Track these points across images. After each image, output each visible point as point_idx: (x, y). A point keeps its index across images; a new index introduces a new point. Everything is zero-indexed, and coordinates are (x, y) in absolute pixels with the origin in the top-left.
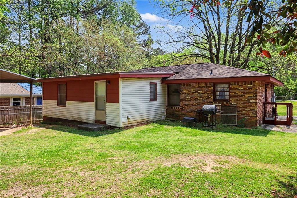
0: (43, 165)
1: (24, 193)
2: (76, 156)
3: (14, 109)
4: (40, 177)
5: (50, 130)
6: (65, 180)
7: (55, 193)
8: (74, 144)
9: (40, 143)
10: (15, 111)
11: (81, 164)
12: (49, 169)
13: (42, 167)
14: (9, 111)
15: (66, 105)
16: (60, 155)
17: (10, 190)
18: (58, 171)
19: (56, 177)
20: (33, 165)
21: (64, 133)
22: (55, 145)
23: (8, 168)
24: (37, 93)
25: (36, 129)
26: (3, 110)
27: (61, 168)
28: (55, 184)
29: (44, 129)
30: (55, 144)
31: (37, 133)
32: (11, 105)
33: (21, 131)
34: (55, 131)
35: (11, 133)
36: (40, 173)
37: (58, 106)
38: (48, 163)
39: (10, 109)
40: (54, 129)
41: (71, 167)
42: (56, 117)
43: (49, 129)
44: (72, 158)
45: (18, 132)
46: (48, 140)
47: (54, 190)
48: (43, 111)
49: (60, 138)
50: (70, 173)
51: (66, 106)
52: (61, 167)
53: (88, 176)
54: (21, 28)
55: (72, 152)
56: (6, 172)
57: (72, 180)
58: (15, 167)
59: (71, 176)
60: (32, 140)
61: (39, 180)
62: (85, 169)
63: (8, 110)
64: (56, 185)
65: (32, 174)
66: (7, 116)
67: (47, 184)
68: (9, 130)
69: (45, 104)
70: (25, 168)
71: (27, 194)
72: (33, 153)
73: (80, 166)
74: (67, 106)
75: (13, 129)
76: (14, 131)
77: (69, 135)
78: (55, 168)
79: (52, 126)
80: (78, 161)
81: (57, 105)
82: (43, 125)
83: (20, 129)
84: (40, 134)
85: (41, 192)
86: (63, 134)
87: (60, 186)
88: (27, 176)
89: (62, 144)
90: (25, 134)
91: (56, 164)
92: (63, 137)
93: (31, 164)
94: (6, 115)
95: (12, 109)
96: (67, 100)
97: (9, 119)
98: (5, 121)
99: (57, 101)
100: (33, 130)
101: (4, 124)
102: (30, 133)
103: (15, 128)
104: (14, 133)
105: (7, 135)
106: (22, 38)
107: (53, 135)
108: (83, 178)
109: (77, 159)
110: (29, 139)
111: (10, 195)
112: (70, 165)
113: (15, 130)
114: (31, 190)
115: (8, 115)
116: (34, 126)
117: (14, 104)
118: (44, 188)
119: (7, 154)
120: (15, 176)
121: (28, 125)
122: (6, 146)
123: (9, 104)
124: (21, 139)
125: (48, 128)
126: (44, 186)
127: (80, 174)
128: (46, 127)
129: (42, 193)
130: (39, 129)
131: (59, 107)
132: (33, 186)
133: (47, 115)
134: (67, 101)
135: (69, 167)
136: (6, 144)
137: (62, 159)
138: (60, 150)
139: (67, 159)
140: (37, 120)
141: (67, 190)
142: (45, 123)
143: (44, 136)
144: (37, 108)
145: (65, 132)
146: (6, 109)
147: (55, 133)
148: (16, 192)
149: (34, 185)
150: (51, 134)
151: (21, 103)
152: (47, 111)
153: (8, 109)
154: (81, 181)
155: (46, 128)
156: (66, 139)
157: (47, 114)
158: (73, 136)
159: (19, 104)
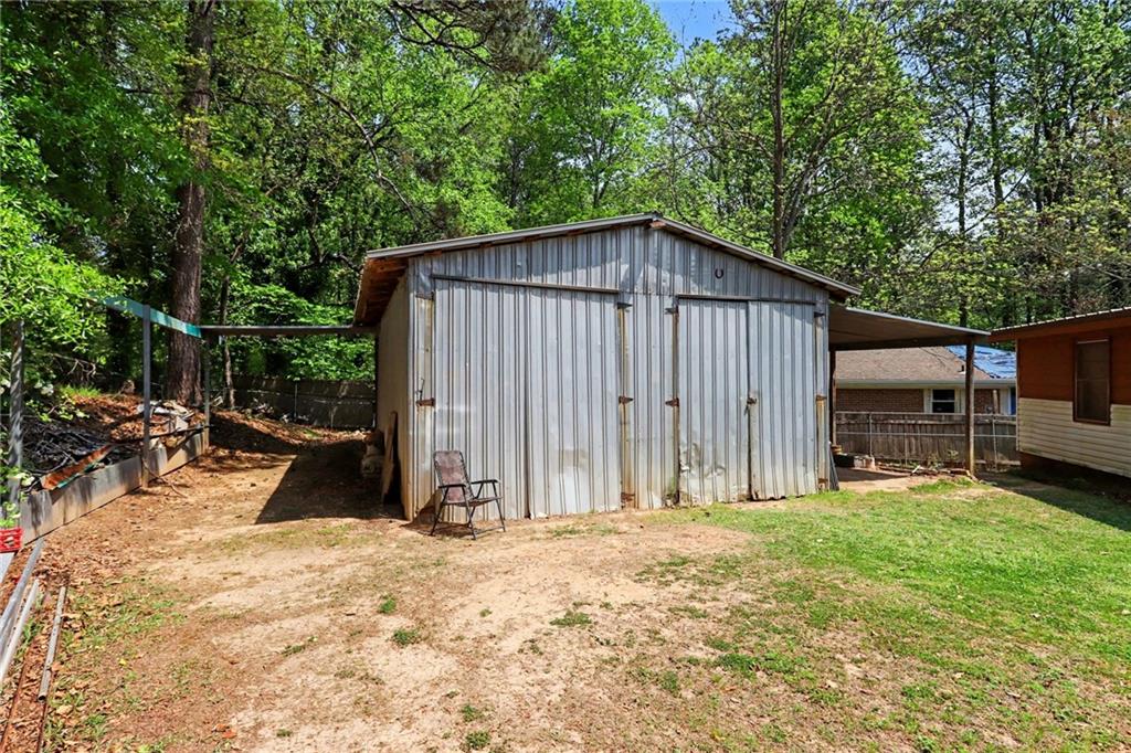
0: (948, 603)
1: (858, 656)
2: (1096, 617)
3: (931, 422)
4: (919, 634)
5: (1031, 499)
6: (1003, 679)
7: (948, 703)
8: (1110, 571)
9: (973, 535)
10: (935, 428)
11: (1100, 652)
12: (963, 621)
13: (943, 606)
14: (918, 427)
15: (1110, 420)
16: (1024, 591)
17: (830, 635)
18: (990, 641)
19: (972, 654)
20: (921, 592)
21: (1083, 520)
22: (1024, 551)
23: (851, 575)
24: (1008, 376)
25: (979, 490)
26: (902, 422)
27: (1009, 637)
28: (958, 675)
29: (1011, 493)
30: (1027, 553)
31: (980, 502)
32: (928, 409)
33: (934, 487)
34: (1050, 506)
35: (904, 488)
36: (927, 623)
37: (1075, 420)
38: (971, 602)
39: (920, 422)
40: (1048, 501)
41: (1051, 647)
42: (1070, 460)
43: (1026, 497)
44: (1072, 616)
45: (924, 489)
46: (1005, 532)
47: (948, 691)
48: (1021, 433)
49: (1057, 533)
50: (1033, 664)
51: (1109, 425)
52: (1008, 633)
53: (1112, 710)
54: (966, 183)
55: (1088, 597)
56: (842, 586)
57: (1031, 693)
58: (869, 582)
59: (1033, 674)
60: (954, 519)
61: (915, 640)
62: (1112, 676)
63: (914, 425)
64: (962, 681)
65: (904, 616)
66: (913, 440)
67: (934, 662)
68: (903, 479)
69: (1027, 413)
70: (893, 593)
71: (863, 665)
72: (938, 558)
73: (1094, 657)
74: (1112, 422)
75: (914, 478)
76: (913, 485)
77: (1101, 533)
78: (984, 627)
79: (1042, 488)
80: (1091, 639)
81: (1071, 418)
82: (1014, 481)
83: (935, 480)
84: (987, 505)
85: (907, 677)
86: (1079, 524)
87: (974, 690)
88: (887, 614)
89: (1052, 557)
90: (943, 497)
91: (994, 614)
92: (1070, 534)
93: (917, 587)
94: (908, 437)
95: (926, 422)
96: (1112, 402)
97: (917, 449)
98: (907, 454)
99: (1070, 404)
100: (971, 490)
101: (903, 462)
102: (957, 498)
103: (919, 475)
104: (912, 489)
105: (892, 490)
106: (968, 211)
107: (1035, 520)
108: (1082, 705)
109: (1093, 630)
110: (946, 515)
111: (825, 646)
112: (1049, 640)
113: (921, 480)
114: (879, 658)
115: (916, 437)
116: (979, 477)
117: (936, 407)
118: (919, 670)
119: (869, 542)
120: (857, 603)
121: (960, 473)
122: (876, 518)
123: (921, 407)
124: (922, 510)
125: (1024, 493)
126: (921, 665)
127: (1077, 685)
128: (1019, 488)
129: (908, 681)
130: (990, 491)
131: (1079, 425)
132: (890, 650)
133: (1031, 450)
134: (1113, 406)
135: (1039, 644)
136: (878, 515)
137: (1029, 607)
138: (1039, 577)
139: (1050, 612)
140: (1006, 462)
141: (993, 714)
142: (1023, 477)
143: (997, 515)
144: (1005, 424)
145: (1091, 520)
146: (909, 422)
147: (1044, 513)
148: (839, 645)
149: (893, 647)
150: (1030, 514)
151: (957, 406)
152: (1033, 435)
153: (913, 422)
154: (1066, 713)
155: (1016, 491)
156: (1083, 543)
157: (1034, 447)
158: (1122, 538)
159: (950, 408)
